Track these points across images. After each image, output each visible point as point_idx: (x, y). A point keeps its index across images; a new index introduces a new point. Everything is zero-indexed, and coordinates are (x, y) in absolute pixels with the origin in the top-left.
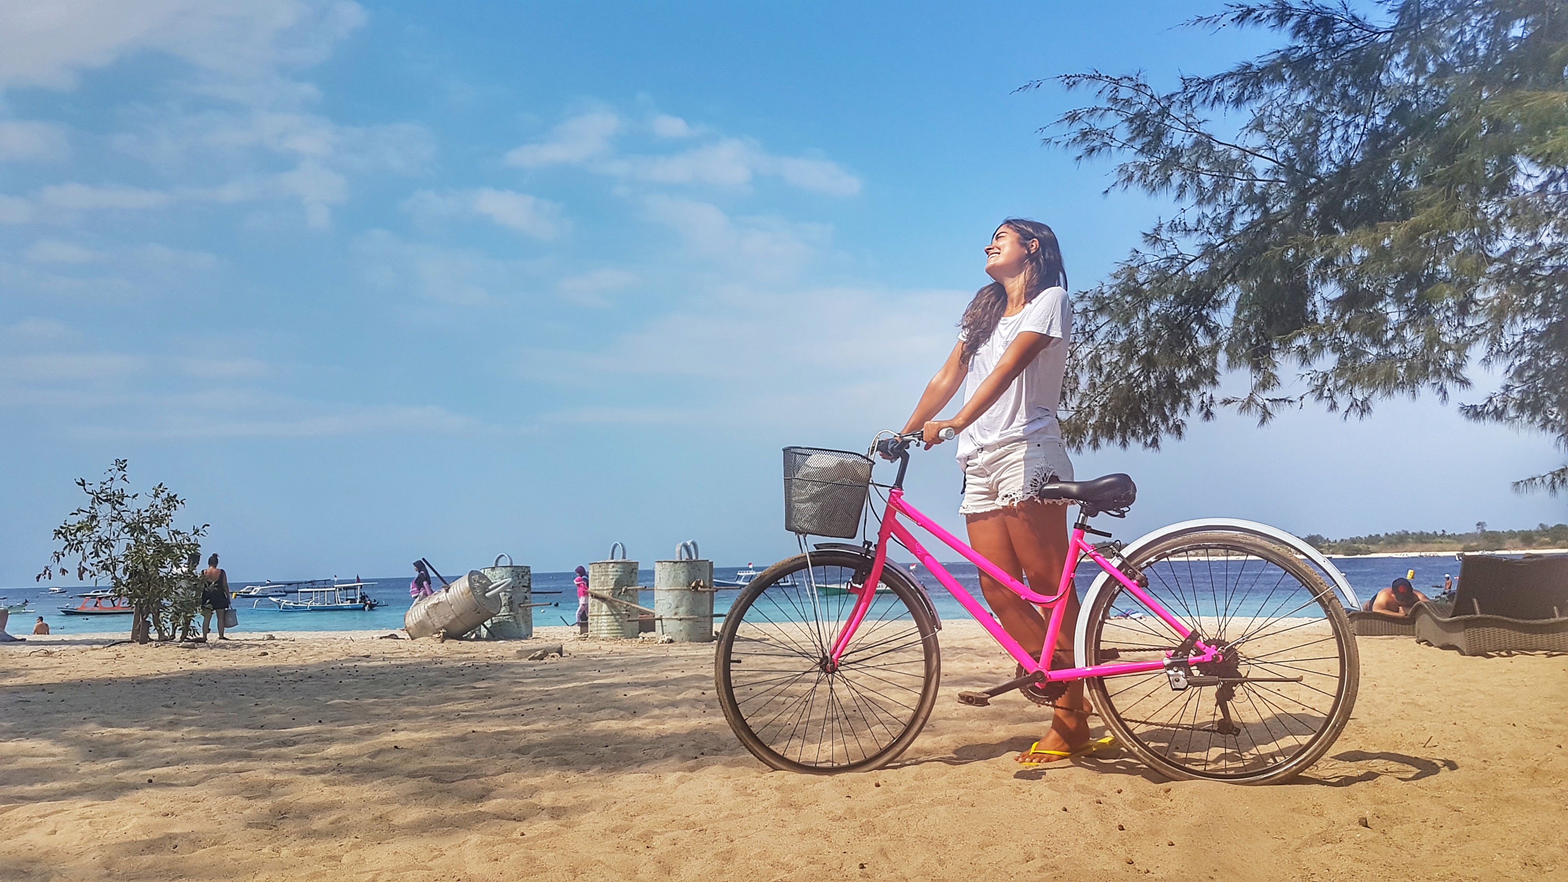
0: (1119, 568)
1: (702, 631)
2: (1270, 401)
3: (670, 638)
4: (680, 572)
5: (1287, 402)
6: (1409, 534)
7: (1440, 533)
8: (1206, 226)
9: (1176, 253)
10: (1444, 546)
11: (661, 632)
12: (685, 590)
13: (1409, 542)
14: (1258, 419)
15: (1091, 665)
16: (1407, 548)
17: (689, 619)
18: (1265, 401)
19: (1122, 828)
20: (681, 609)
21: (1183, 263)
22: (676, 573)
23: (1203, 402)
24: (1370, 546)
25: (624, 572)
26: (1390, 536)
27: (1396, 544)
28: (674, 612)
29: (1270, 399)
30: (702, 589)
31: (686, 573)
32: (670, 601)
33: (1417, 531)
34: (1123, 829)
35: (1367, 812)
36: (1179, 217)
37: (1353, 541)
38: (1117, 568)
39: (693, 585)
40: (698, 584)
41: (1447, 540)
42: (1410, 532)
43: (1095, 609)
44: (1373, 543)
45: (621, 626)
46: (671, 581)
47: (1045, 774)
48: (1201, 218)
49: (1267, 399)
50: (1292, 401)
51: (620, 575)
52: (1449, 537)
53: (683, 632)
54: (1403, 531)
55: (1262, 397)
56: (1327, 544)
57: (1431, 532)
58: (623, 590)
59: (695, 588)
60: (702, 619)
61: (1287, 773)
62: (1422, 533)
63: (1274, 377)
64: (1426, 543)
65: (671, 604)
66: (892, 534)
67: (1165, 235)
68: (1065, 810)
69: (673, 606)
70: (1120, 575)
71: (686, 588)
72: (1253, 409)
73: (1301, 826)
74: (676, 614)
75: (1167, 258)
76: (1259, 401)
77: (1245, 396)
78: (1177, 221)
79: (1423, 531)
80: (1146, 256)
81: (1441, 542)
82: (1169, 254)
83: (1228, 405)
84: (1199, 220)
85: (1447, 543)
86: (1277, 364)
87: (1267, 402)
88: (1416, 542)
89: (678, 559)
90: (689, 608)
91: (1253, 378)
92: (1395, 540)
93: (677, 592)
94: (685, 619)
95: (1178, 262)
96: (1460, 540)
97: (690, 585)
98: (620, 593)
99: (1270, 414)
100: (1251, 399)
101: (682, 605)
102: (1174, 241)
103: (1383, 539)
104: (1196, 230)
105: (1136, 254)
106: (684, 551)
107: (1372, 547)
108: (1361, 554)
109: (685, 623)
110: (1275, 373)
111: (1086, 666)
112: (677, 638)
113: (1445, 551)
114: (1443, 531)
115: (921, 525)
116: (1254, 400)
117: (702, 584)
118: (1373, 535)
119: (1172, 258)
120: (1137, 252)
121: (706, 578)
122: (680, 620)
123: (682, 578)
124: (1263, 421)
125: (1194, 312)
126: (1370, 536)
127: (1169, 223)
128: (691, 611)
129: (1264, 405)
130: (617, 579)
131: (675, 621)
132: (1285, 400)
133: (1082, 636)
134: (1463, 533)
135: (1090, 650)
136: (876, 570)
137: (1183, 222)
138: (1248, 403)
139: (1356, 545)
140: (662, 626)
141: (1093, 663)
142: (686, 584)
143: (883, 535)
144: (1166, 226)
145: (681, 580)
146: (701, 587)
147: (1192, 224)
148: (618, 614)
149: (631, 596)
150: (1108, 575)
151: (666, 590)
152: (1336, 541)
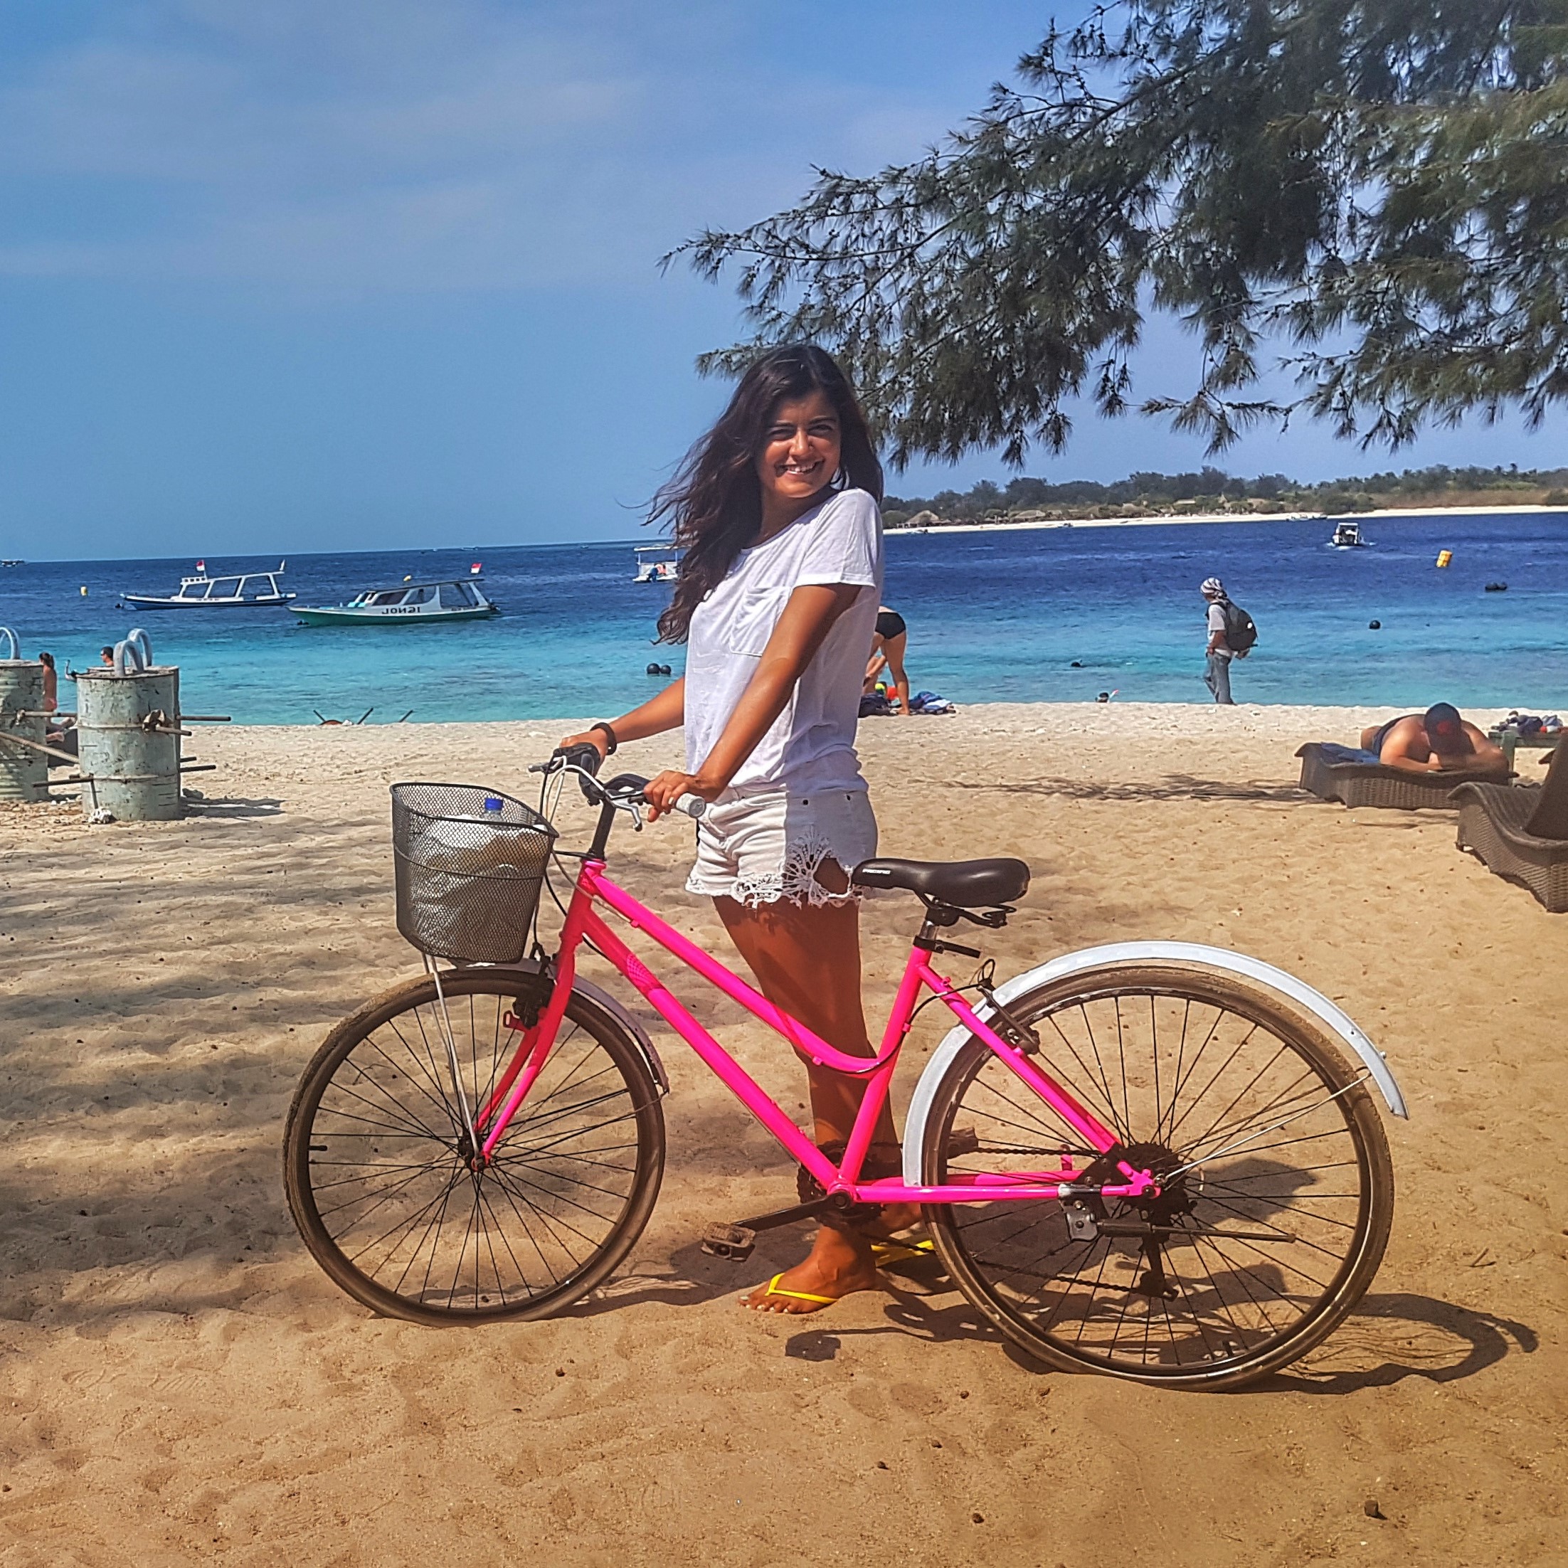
0: (990, 1023)
1: (163, 800)
2: (1234, 407)
3: (109, 813)
4: (123, 697)
5: (1265, 411)
6: (1448, 472)
7: (1507, 469)
8: (1142, 42)
9: (1081, 94)
10: (1516, 494)
11: (92, 802)
12: (132, 729)
13: (1448, 487)
14: (1208, 439)
15: (931, 1184)
16: (1445, 500)
17: (141, 781)
18: (1225, 408)
19: (979, 1519)
20: (125, 764)
21: (1093, 115)
22: (116, 699)
23: (1106, 379)
24: (1372, 496)
25: (19, 683)
26: (1412, 476)
27: (1423, 491)
28: (114, 768)
29: (1235, 403)
30: (163, 729)
31: (134, 699)
32: (107, 750)
33: (1465, 466)
34: (981, 1520)
35: (1378, 1479)
36: (1091, 22)
37: (1344, 485)
38: (987, 1023)
39: (147, 720)
40: (155, 719)
41: (1521, 483)
42: (1452, 468)
43: (945, 1087)
44: (1380, 491)
45: (17, 780)
46: (107, 714)
47: (837, 1344)
48: (1134, 26)
49: (1229, 404)
50: (1275, 409)
51: (12, 690)
52: (1524, 476)
53: (130, 804)
54: (1439, 466)
55: (1221, 400)
56: (1293, 494)
57: (1491, 468)
58: (19, 716)
59: (151, 725)
60: (164, 780)
61: (1247, 1375)
62: (1473, 470)
63: (1247, 361)
64: (1480, 489)
65: (107, 754)
66: (585, 935)
67: (1061, 60)
68: (883, 1466)
69: (112, 757)
70: (990, 1038)
71: (133, 725)
72: (1201, 421)
73: (1270, 1512)
74: (117, 772)
75: (1065, 104)
76: (1215, 407)
77: (1187, 396)
78: (1087, 32)
79: (1475, 465)
80: (1023, 101)
81: (1507, 487)
82: (1068, 97)
83: (1156, 413)
84: (1129, 31)
85: (1520, 489)
86: (1255, 338)
87: (1228, 409)
88: (1461, 488)
89: (117, 674)
90: (140, 760)
91: (1208, 362)
92: (1421, 484)
93: (118, 733)
94: (134, 780)
95: (1085, 113)
96: (1544, 483)
97: (141, 720)
98: (14, 722)
99: (1230, 431)
100: (1199, 402)
101: (128, 757)
102: (1082, 74)
103: (1397, 483)
104: (1124, 54)
105: (1001, 95)
106: (129, 656)
107: (1377, 498)
108: (1355, 512)
109: (134, 788)
110: (1250, 353)
111: (923, 1184)
112: (122, 813)
113: (1514, 504)
114: (1513, 465)
115: (639, 926)
116: (1204, 406)
117: (162, 718)
118: (1383, 474)
119: (1070, 106)
120: (1005, 91)
121: (168, 706)
122: (126, 782)
123: (127, 708)
124: (1216, 445)
125: (1105, 205)
126: (1377, 476)
127: (1072, 35)
128: (145, 766)
129: (1223, 416)
130: (7, 697)
131: (116, 784)
132: (1262, 406)
133: (917, 1131)
134: (1552, 469)
135: (931, 1157)
136: (559, 1000)
137: (1098, 33)
138: (1194, 410)
139: (1346, 494)
140: (94, 792)
141: (935, 1181)
142: (134, 718)
143: (569, 938)
144: (1066, 40)
145: (125, 712)
146: (162, 724)
147: (1114, 42)
148: (11, 760)
149: (31, 726)
150: (969, 1035)
151: (98, 729)
152: (1310, 487)
